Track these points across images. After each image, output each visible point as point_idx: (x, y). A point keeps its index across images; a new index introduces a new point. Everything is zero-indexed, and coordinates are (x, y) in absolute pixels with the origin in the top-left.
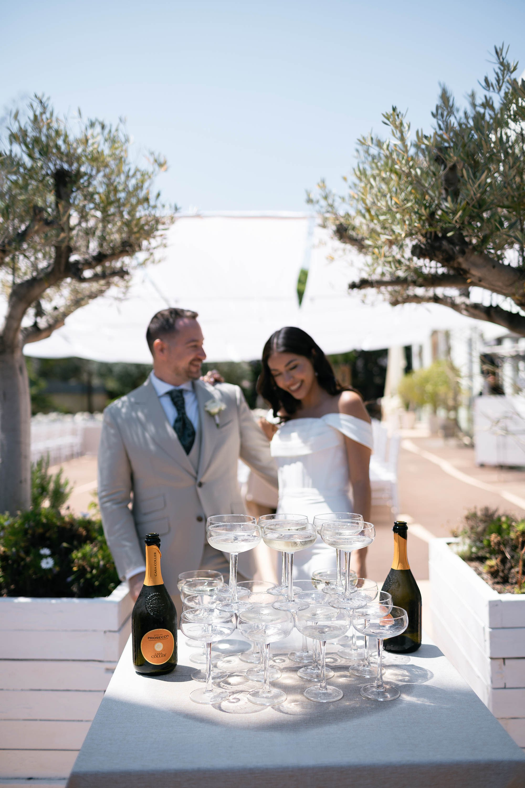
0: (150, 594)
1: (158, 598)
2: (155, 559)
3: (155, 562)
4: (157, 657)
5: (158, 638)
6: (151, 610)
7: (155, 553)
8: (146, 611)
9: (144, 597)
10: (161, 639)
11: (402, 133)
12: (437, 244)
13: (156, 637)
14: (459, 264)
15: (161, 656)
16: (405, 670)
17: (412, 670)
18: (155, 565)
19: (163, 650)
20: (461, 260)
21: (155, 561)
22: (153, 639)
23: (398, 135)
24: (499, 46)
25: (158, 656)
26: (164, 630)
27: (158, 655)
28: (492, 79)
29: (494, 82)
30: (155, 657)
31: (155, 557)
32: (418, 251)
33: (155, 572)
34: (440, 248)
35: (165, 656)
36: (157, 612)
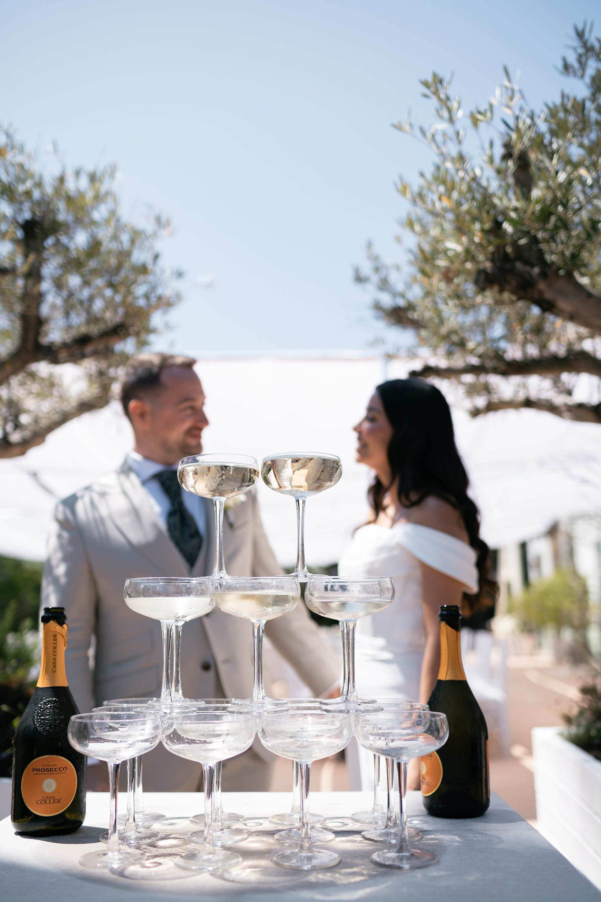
0: (42, 700)
1: (55, 707)
2: (55, 645)
3: (55, 650)
4: (45, 802)
5: (49, 771)
6: (41, 724)
7: (55, 636)
8: (33, 726)
9: (33, 705)
10: (55, 772)
11: (449, 110)
12: (508, 266)
13: (45, 768)
14: (541, 293)
15: (52, 801)
16: (456, 835)
17: (468, 836)
18: (55, 654)
19: (57, 791)
20: (542, 286)
21: (55, 648)
22: (41, 772)
23: (445, 114)
24: (580, 27)
25: (48, 801)
26: (60, 757)
27: (48, 799)
28: (572, 59)
29: (576, 65)
30: (43, 802)
31: (55, 642)
32: (482, 277)
33: (54, 666)
34: (512, 271)
35: (59, 801)
36: (51, 728)
